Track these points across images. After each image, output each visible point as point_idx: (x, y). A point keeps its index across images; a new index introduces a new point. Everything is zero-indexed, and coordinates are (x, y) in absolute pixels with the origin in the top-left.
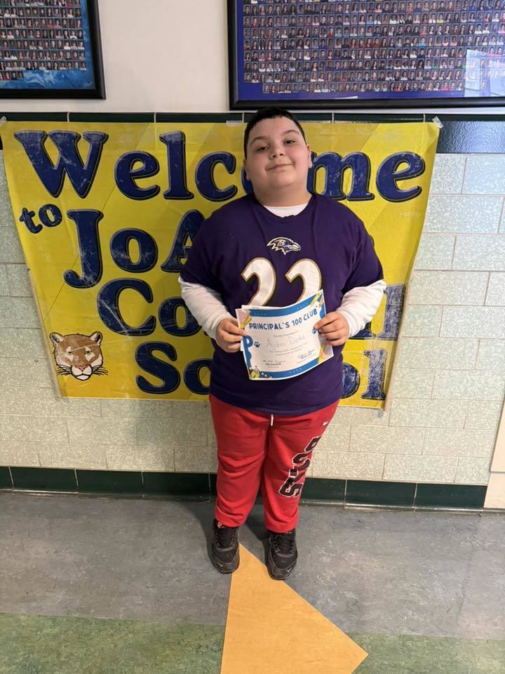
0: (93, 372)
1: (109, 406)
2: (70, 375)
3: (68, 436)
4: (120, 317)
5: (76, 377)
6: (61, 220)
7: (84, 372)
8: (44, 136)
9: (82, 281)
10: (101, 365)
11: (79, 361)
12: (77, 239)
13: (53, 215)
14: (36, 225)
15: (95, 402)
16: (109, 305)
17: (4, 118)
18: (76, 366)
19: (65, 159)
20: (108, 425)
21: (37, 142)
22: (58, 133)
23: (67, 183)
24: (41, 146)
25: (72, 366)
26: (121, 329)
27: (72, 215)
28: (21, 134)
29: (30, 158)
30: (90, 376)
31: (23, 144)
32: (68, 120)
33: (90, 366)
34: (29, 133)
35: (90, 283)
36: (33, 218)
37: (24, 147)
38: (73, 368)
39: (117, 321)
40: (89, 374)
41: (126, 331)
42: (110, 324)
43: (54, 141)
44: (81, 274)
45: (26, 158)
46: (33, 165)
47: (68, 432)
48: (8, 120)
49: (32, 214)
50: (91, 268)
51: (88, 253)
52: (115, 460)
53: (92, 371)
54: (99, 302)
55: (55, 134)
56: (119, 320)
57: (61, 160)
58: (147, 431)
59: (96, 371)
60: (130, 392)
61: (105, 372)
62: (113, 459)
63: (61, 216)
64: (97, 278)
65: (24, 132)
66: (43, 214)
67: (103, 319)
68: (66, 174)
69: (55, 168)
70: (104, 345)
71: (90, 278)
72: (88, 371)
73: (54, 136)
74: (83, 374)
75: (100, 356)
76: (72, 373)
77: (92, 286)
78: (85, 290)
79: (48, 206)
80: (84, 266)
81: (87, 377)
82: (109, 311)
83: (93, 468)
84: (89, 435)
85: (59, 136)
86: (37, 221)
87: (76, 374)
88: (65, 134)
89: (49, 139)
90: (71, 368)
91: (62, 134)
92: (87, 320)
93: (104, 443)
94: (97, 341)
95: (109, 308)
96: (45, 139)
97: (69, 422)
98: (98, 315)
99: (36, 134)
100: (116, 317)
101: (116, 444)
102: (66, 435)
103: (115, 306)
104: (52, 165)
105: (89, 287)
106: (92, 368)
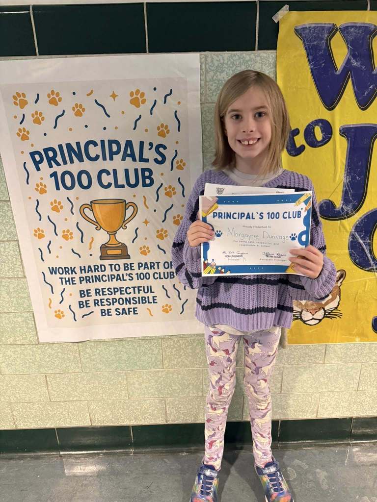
0: (325, 316)
1: (335, 351)
2: (299, 320)
3: (281, 386)
4: (371, 251)
5: (304, 322)
6: (330, 138)
7: (315, 317)
8: (332, 30)
9: (339, 212)
10: (336, 308)
11: (312, 305)
12: (344, 162)
13: (322, 132)
14: (298, 146)
15: (320, 348)
16: (363, 238)
17: (287, 7)
18: (307, 311)
19: (353, 61)
20: (329, 372)
21: (322, 39)
22: (352, 27)
23: (349, 92)
24: (327, 43)
25: (302, 310)
26: (370, 265)
27: (346, 132)
28: (304, 29)
29: (309, 60)
30: (320, 320)
31: (304, 42)
32: (369, 8)
33: (324, 309)
34: (314, 28)
35: (347, 213)
36: (295, 138)
37: (305, 45)
38: (304, 312)
39: (367, 256)
40: (320, 318)
41: (375, 268)
42: (357, 261)
43: (344, 37)
44: (338, 203)
45: (304, 61)
46: (311, 69)
47: (282, 382)
48: (290, 9)
49: (296, 132)
50: (353, 195)
51: (353, 178)
52: (327, 408)
53: (325, 314)
54: (353, 236)
55: (347, 27)
56: (369, 255)
57: (348, 62)
58: (370, 376)
59: (328, 315)
60: (362, 335)
61: (340, 315)
62: (325, 407)
63: (331, 134)
64: (356, 208)
65: (308, 26)
66: (309, 133)
67: (351, 255)
68: (350, 79)
69: (338, 73)
70: (345, 285)
71: (348, 208)
72: (320, 314)
73: (345, 30)
74: (313, 319)
75: (338, 297)
76: (301, 319)
77: (348, 217)
78: (339, 221)
79: (317, 122)
80: (345, 193)
81: (318, 321)
82: (361, 245)
83: (300, 417)
84: (305, 384)
85: (352, 29)
86: (300, 140)
87: (305, 318)
88: (360, 27)
89: (338, 35)
90: (301, 313)
91: (356, 27)
92: (334, 256)
93: (320, 391)
94: (338, 281)
95: (361, 242)
96: (333, 35)
97: (285, 371)
98: (347, 251)
99: (323, 28)
100: (367, 252)
101: (332, 391)
102: (279, 385)
103: (370, 240)
104: (336, 69)
105: (345, 219)
106: (325, 311)
